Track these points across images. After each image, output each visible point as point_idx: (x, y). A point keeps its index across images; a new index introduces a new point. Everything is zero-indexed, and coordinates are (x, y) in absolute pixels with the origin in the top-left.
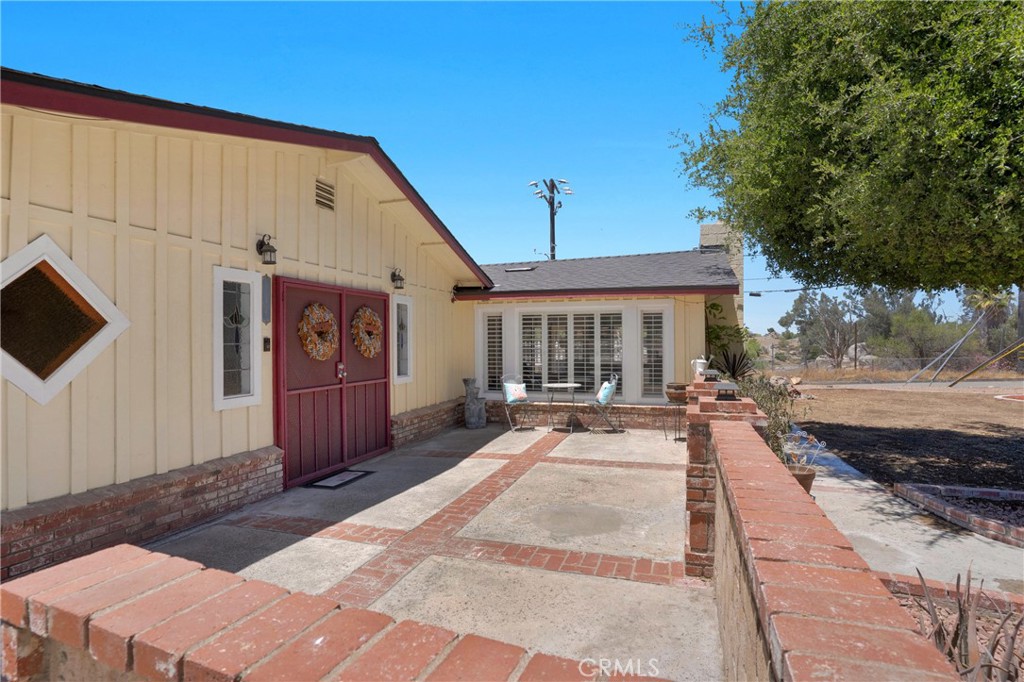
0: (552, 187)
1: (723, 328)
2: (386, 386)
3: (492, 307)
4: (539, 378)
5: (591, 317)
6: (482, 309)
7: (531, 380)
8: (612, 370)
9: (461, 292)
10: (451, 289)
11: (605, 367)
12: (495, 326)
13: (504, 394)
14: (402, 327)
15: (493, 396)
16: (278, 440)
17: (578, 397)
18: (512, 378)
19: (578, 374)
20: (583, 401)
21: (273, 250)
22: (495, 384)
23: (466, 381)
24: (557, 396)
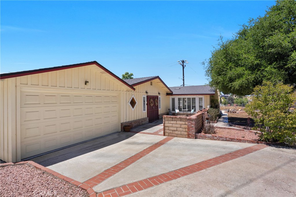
0: (183, 62)
1: (214, 100)
2: (158, 110)
3: (173, 97)
4: (181, 109)
5: (190, 98)
6: (171, 97)
7: (180, 109)
8: (194, 107)
9: (168, 94)
10: (166, 94)
11: (193, 107)
12: (173, 100)
13: (175, 111)
14: (160, 101)
15: (173, 112)
16: (148, 117)
17: (188, 112)
18: (176, 109)
19: (188, 108)
20: (189, 113)
21: (148, 93)
22: (174, 109)
23: (169, 109)
24: (184, 112)
